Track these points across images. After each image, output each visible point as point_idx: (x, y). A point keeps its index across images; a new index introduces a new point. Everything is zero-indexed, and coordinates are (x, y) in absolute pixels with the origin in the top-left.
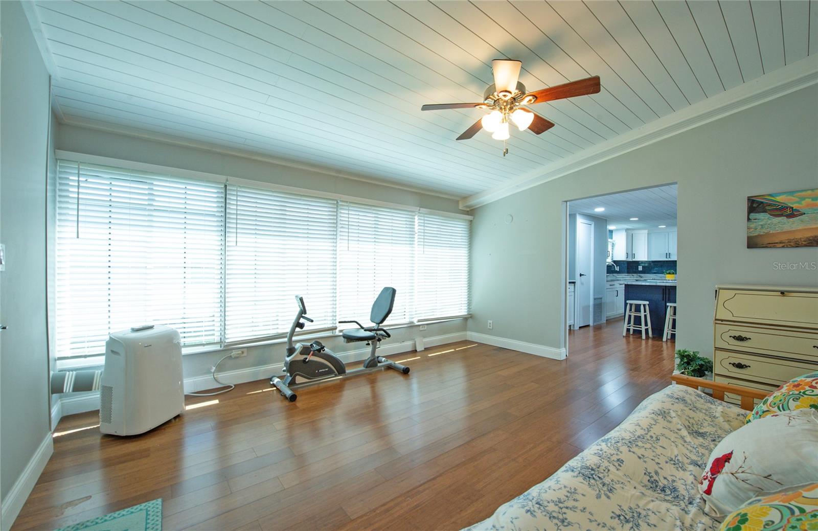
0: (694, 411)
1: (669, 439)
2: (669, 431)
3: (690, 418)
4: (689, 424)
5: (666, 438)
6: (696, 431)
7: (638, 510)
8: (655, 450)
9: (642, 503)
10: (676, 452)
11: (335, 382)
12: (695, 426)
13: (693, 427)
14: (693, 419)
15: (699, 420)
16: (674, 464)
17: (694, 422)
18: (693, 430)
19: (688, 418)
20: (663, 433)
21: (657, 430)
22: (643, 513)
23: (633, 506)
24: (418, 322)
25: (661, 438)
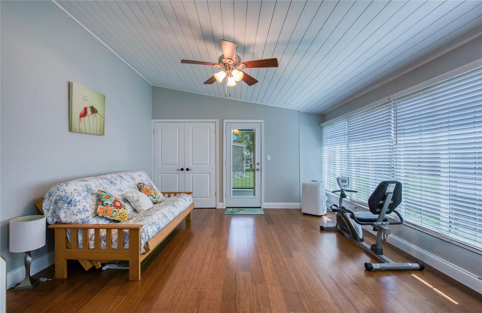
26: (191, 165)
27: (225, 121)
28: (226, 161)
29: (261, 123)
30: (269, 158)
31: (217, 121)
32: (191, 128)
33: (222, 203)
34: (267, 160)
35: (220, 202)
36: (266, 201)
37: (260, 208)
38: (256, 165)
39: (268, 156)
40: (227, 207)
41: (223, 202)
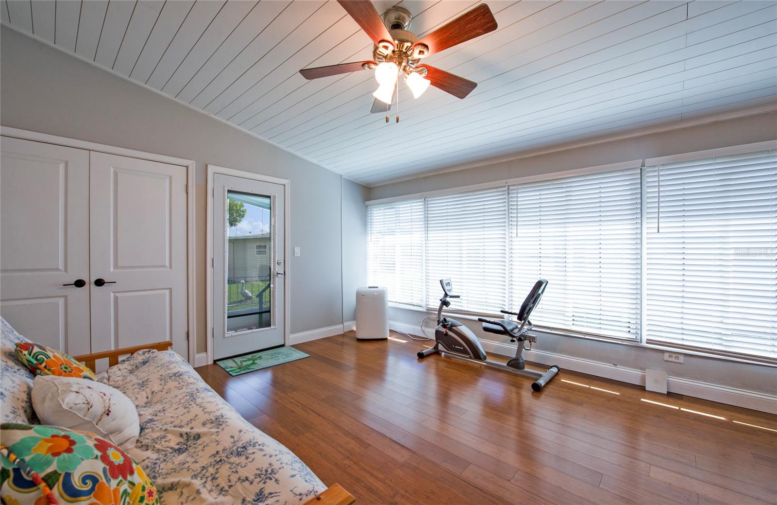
0: (214, 455)
1: (182, 415)
2: (191, 418)
3: (204, 447)
4: (198, 444)
5: (184, 414)
6: (188, 450)
7: (145, 387)
8: (177, 404)
9: (148, 390)
10: (167, 414)
11: (476, 365)
12: (193, 450)
13: (193, 448)
14: (202, 450)
15: (198, 455)
16: (159, 411)
17: (198, 450)
18: (190, 446)
19: (205, 444)
20: (190, 413)
21: (195, 410)
22: (142, 388)
23: (148, 386)
24: (647, 343)
25: (186, 410)
26: (112, 269)
27: (211, 169)
28: (213, 259)
29: (284, 185)
30: (298, 250)
31: (192, 164)
32: (112, 169)
33: (203, 355)
34: (295, 255)
35: (199, 352)
36: (293, 332)
37: (283, 346)
38: (276, 264)
39: (296, 248)
40: (215, 359)
41: (206, 351)
